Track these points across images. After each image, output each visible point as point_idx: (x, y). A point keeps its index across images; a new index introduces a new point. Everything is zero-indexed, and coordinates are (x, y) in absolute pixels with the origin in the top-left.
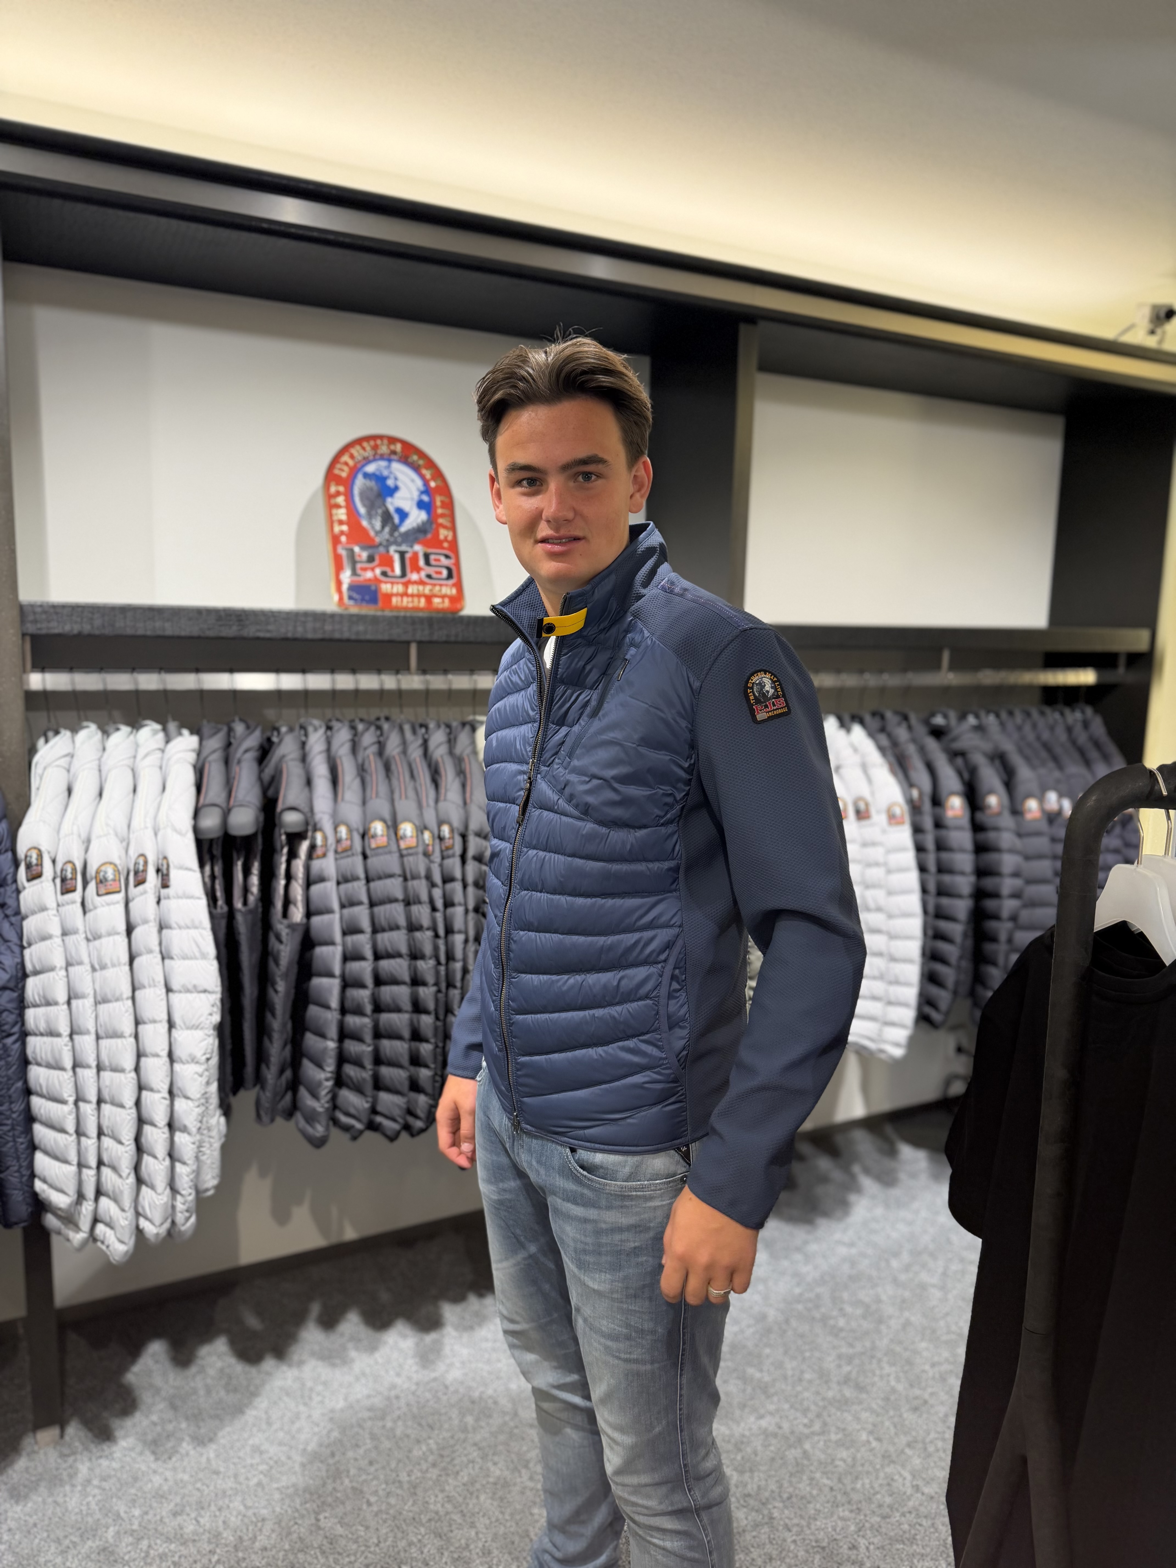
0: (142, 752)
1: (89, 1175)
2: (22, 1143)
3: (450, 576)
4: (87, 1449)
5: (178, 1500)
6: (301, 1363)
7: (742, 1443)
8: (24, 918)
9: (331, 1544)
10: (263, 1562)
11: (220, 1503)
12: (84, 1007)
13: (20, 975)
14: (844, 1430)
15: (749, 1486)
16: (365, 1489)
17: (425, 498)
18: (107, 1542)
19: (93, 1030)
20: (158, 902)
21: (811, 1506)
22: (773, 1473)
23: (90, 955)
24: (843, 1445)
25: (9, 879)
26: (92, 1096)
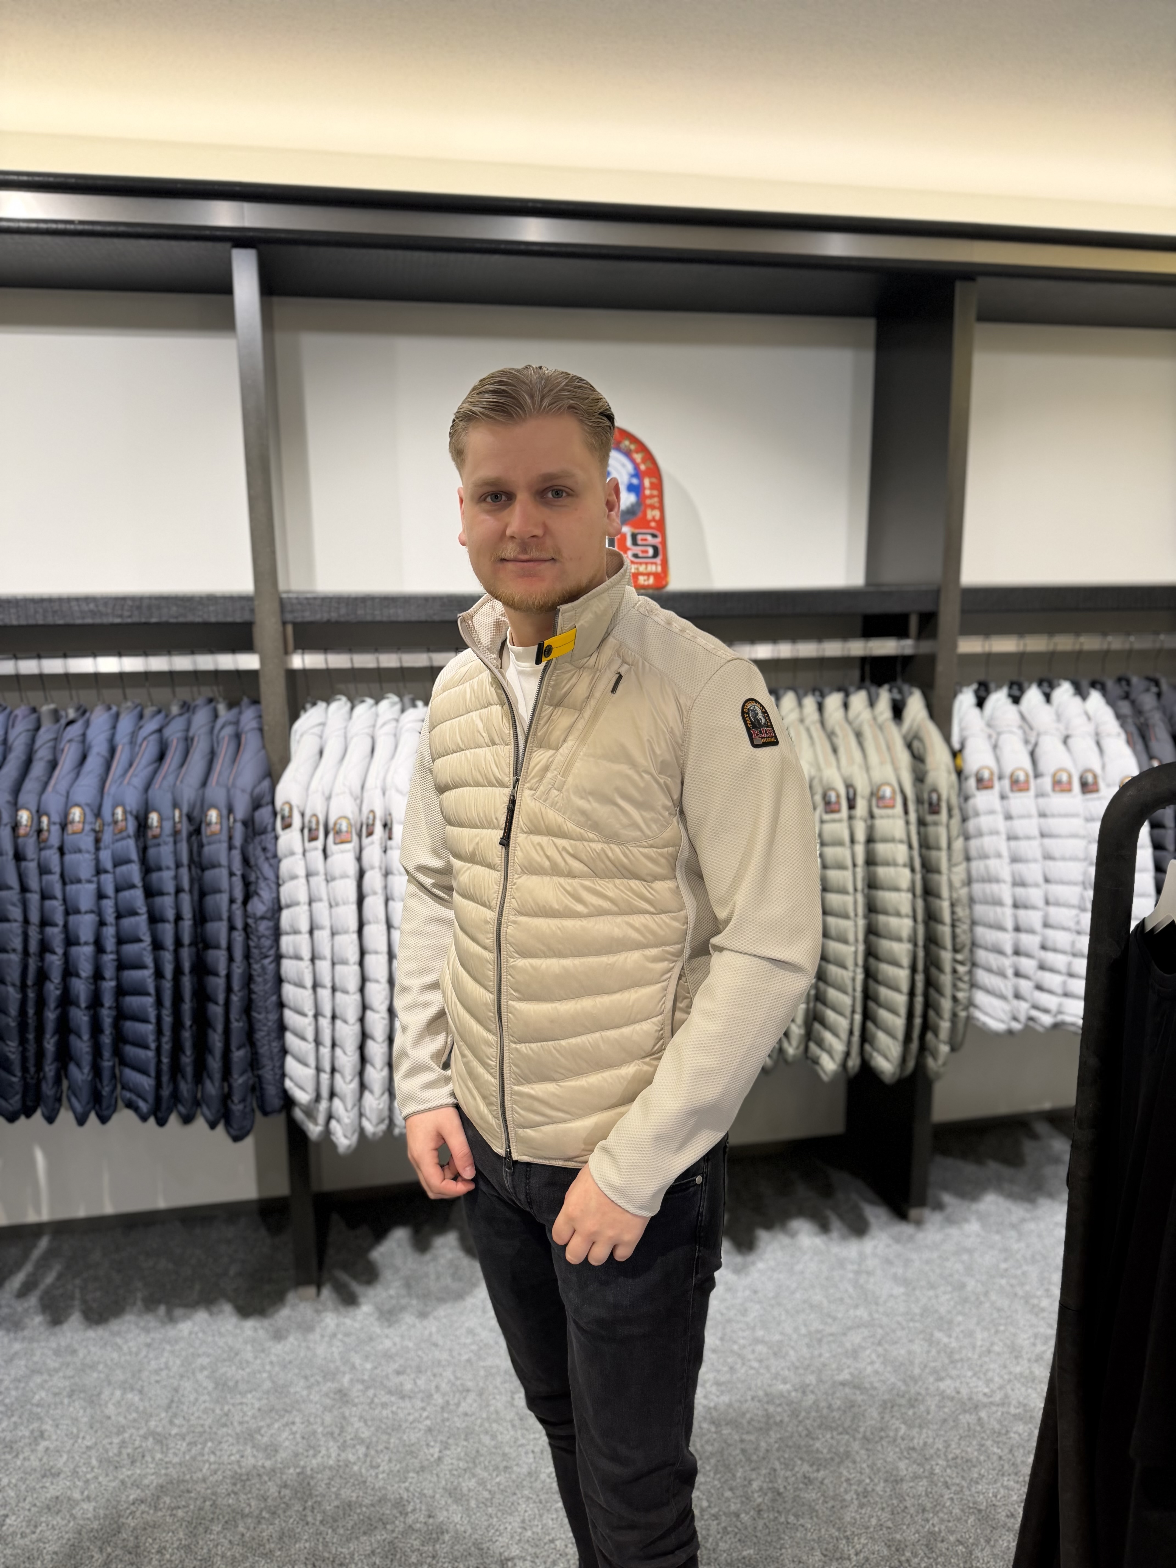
0: (380, 722)
1: (325, 1078)
2: (275, 1047)
3: (656, 555)
4: (335, 1309)
7: (916, 1400)
8: (279, 861)
12: (323, 936)
13: (276, 907)
15: (916, 1441)
17: (635, 481)
18: (342, 1385)
19: (329, 956)
20: (385, 851)
21: (976, 1470)
22: (942, 1433)
23: (328, 894)
24: (1021, 1419)
25: (270, 828)
26: (327, 1012)
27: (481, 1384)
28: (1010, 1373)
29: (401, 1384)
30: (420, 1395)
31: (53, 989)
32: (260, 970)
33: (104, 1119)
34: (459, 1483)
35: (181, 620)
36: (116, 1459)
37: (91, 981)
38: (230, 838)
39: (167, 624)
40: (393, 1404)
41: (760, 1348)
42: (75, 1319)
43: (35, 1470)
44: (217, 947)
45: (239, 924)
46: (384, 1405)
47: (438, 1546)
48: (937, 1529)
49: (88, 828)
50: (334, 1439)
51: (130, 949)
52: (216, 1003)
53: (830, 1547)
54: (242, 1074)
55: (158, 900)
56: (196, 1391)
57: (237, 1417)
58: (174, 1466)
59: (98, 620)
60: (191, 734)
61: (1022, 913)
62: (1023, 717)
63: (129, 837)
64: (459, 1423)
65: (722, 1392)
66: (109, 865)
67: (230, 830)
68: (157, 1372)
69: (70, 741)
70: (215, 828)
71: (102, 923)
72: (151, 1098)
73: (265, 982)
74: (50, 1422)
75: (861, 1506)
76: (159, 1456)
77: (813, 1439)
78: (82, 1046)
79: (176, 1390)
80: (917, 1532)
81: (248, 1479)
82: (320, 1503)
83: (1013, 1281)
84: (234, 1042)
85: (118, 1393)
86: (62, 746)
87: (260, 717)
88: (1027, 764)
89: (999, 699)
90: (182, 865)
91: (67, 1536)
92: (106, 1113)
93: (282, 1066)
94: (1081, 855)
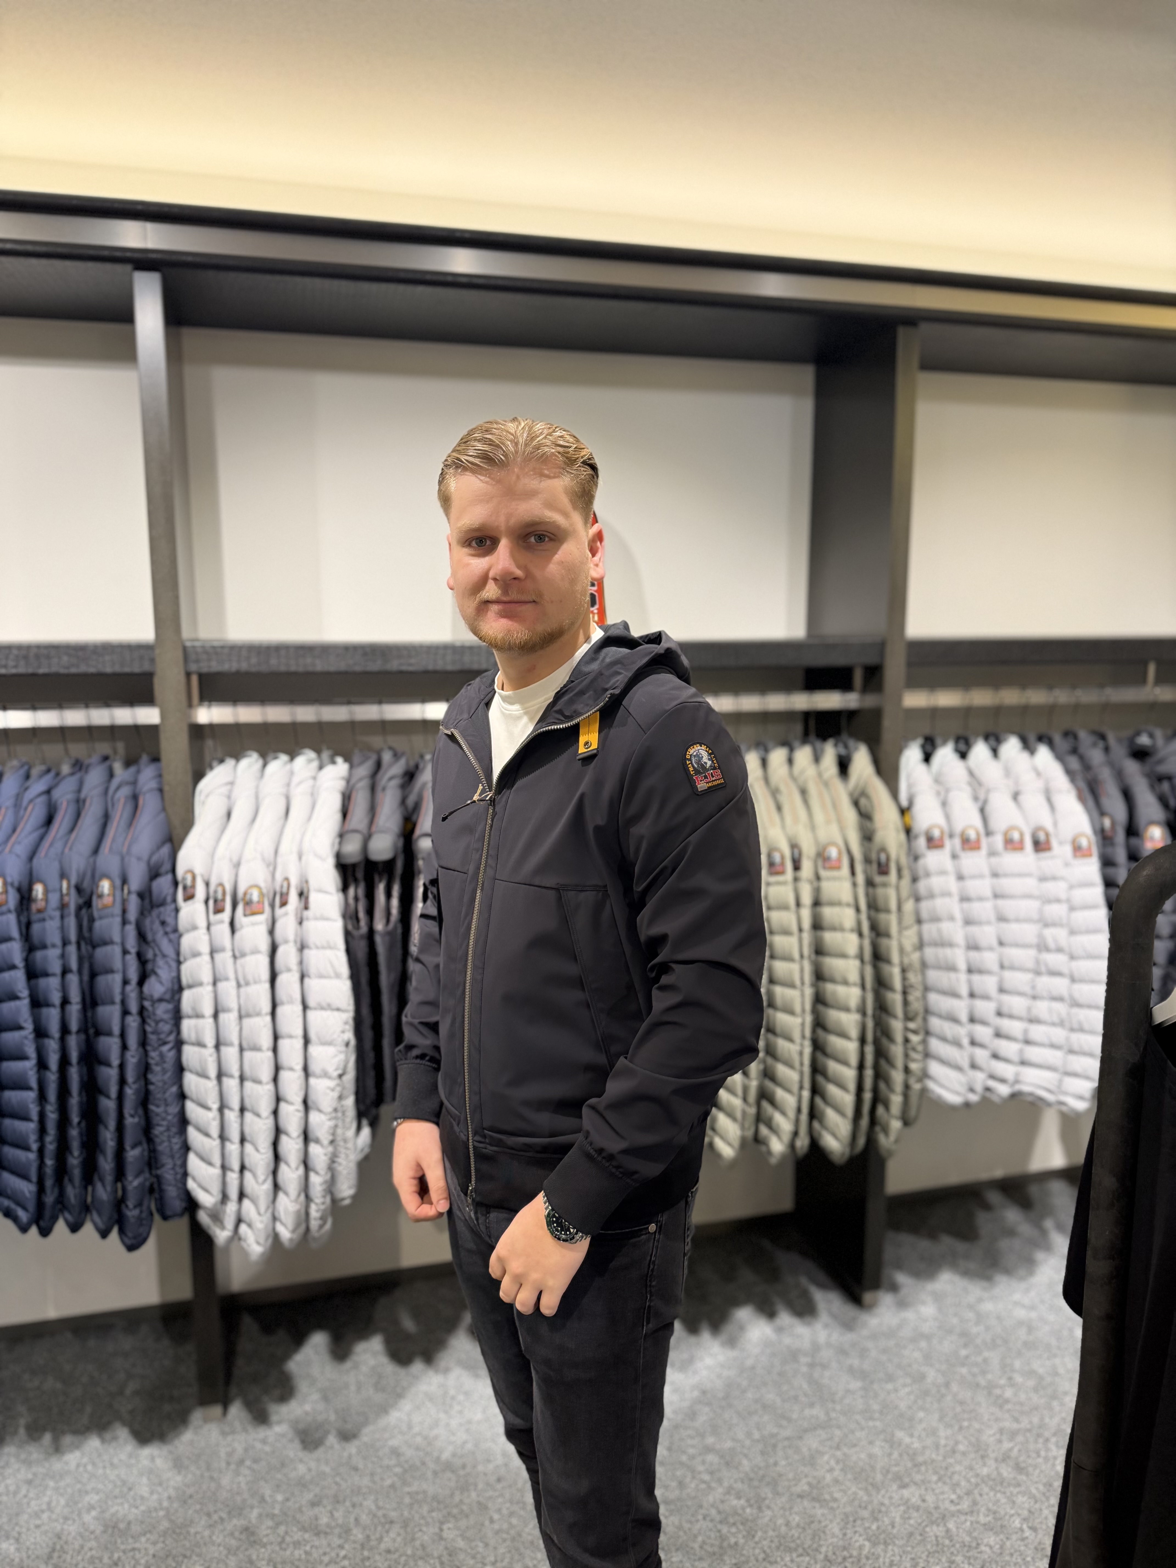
0: (296, 780)
1: (233, 1178)
2: (176, 1143)
4: (245, 1430)
5: (317, 1490)
6: (447, 1370)
7: (880, 1511)
8: (180, 936)
9: (450, 1555)
10: (386, 1564)
11: (355, 1499)
12: (229, 1019)
13: (176, 987)
14: (995, 1513)
15: (881, 1560)
16: (490, 1505)
18: (250, 1522)
19: (236, 1042)
20: (301, 923)
22: (909, 1549)
23: (236, 972)
24: (992, 1529)
25: (169, 899)
26: (235, 1104)
28: (977, 1475)
29: (317, 1519)
30: (337, 1531)
32: (157, 1059)
35: (73, 670)
38: (124, 911)
39: (57, 675)
40: (306, 1542)
41: (711, 1458)
44: (109, 1034)
45: (134, 1008)
46: (297, 1544)
51: (9, 1038)
52: (108, 1097)
54: (137, 1176)
55: (42, 982)
56: (82, 1537)
60: (83, 795)
61: (976, 978)
62: (971, 773)
63: (9, 911)
67: (124, 902)
68: (37, 1515)
70: (107, 900)
72: (31, 1205)
73: (164, 1071)
79: (59, 1537)
83: (975, 1370)
84: (129, 1139)
87: (160, 776)
88: (977, 822)
89: (945, 754)
90: (70, 943)
93: (184, 1164)
94: (1035, 916)
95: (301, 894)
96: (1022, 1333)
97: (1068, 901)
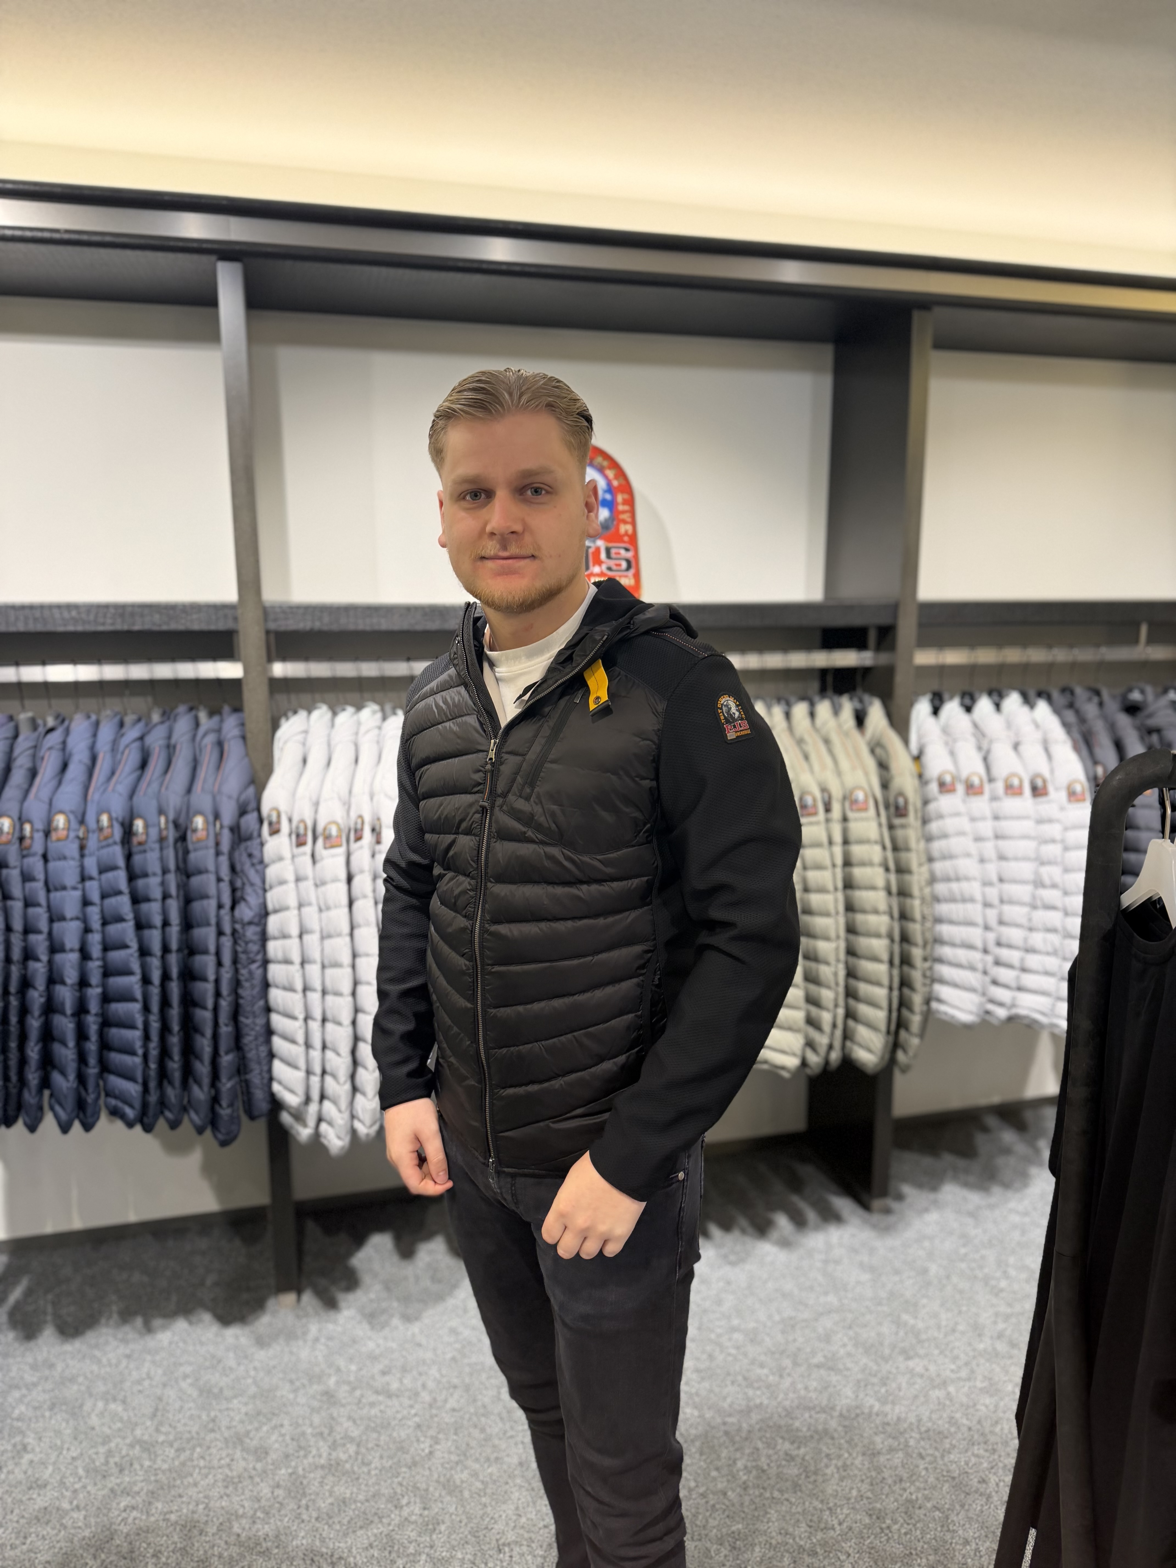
0: (362, 729)
1: (315, 1080)
2: (264, 1051)
3: (629, 567)
4: (317, 1313)
7: (888, 1378)
8: (266, 866)
10: (453, 1420)
11: (421, 1369)
12: (312, 940)
13: (263, 912)
14: (990, 1379)
15: (889, 1417)
18: (329, 1387)
19: (318, 960)
20: (373, 856)
21: (947, 1441)
22: (914, 1407)
23: (318, 898)
24: (987, 1392)
25: (255, 834)
26: (318, 1014)
27: (467, 1380)
28: (974, 1350)
29: (388, 1384)
30: (407, 1394)
31: (36, 998)
32: (247, 976)
33: (88, 1127)
34: (452, 1476)
35: (165, 628)
36: (104, 1468)
37: (77, 987)
38: (217, 844)
39: (150, 633)
40: (380, 1403)
41: (737, 1336)
42: (48, 1334)
43: (20, 1483)
44: (206, 952)
45: (227, 929)
46: (372, 1405)
47: (434, 1537)
48: (914, 1497)
49: (72, 835)
50: (324, 1439)
51: (116, 956)
52: (204, 1008)
53: (815, 1519)
54: (230, 1079)
55: (144, 907)
56: (180, 1399)
57: (224, 1423)
58: (164, 1472)
59: (80, 628)
60: (173, 741)
62: (976, 725)
63: (115, 843)
64: (448, 1418)
65: (703, 1379)
66: (94, 872)
68: (139, 1382)
69: (50, 748)
70: (201, 834)
71: (87, 930)
72: (137, 1104)
73: (253, 987)
74: (32, 1435)
75: (842, 1479)
76: (147, 1463)
77: (792, 1419)
78: (66, 1054)
79: (160, 1399)
80: (896, 1500)
81: (240, 1482)
82: (314, 1501)
83: (974, 1265)
84: (223, 1047)
85: (100, 1405)
86: (41, 754)
87: (243, 725)
88: (980, 769)
89: (952, 708)
90: (169, 872)
91: (58, 1545)
92: (90, 1120)
93: (270, 1070)
94: (1032, 855)
95: (373, 830)
96: (1016, 1235)
97: (1063, 841)
